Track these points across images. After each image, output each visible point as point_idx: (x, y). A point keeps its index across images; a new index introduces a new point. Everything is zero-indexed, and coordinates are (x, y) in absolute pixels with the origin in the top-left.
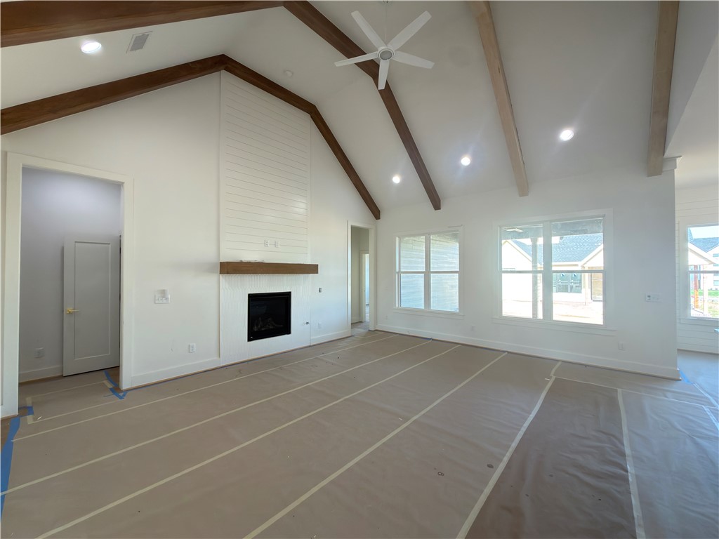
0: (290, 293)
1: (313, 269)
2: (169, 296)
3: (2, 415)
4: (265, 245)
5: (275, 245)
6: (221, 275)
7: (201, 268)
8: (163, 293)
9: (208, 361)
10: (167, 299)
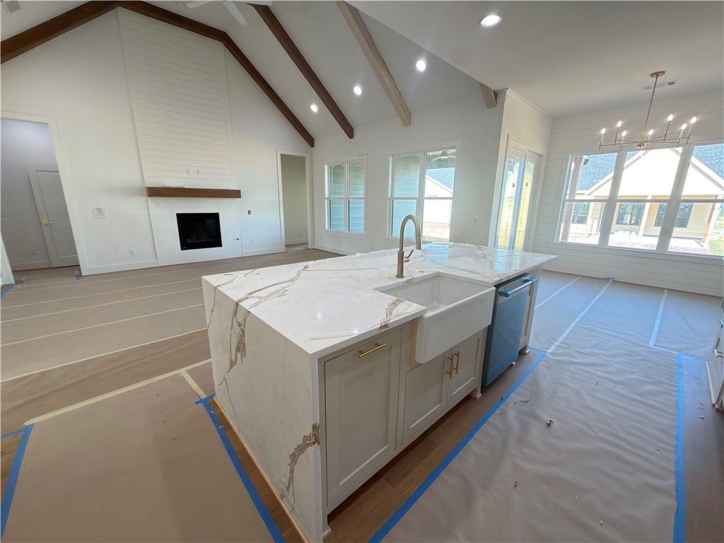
0: (218, 214)
1: (236, 194)
2: (106, 213)
3: (2, 282)
4: (188, 172)
5: (198, 172)
6: (148, 198)
7: (130, 192)
8: (100, 211)
9: (147, 262)
10: (104, 215)
